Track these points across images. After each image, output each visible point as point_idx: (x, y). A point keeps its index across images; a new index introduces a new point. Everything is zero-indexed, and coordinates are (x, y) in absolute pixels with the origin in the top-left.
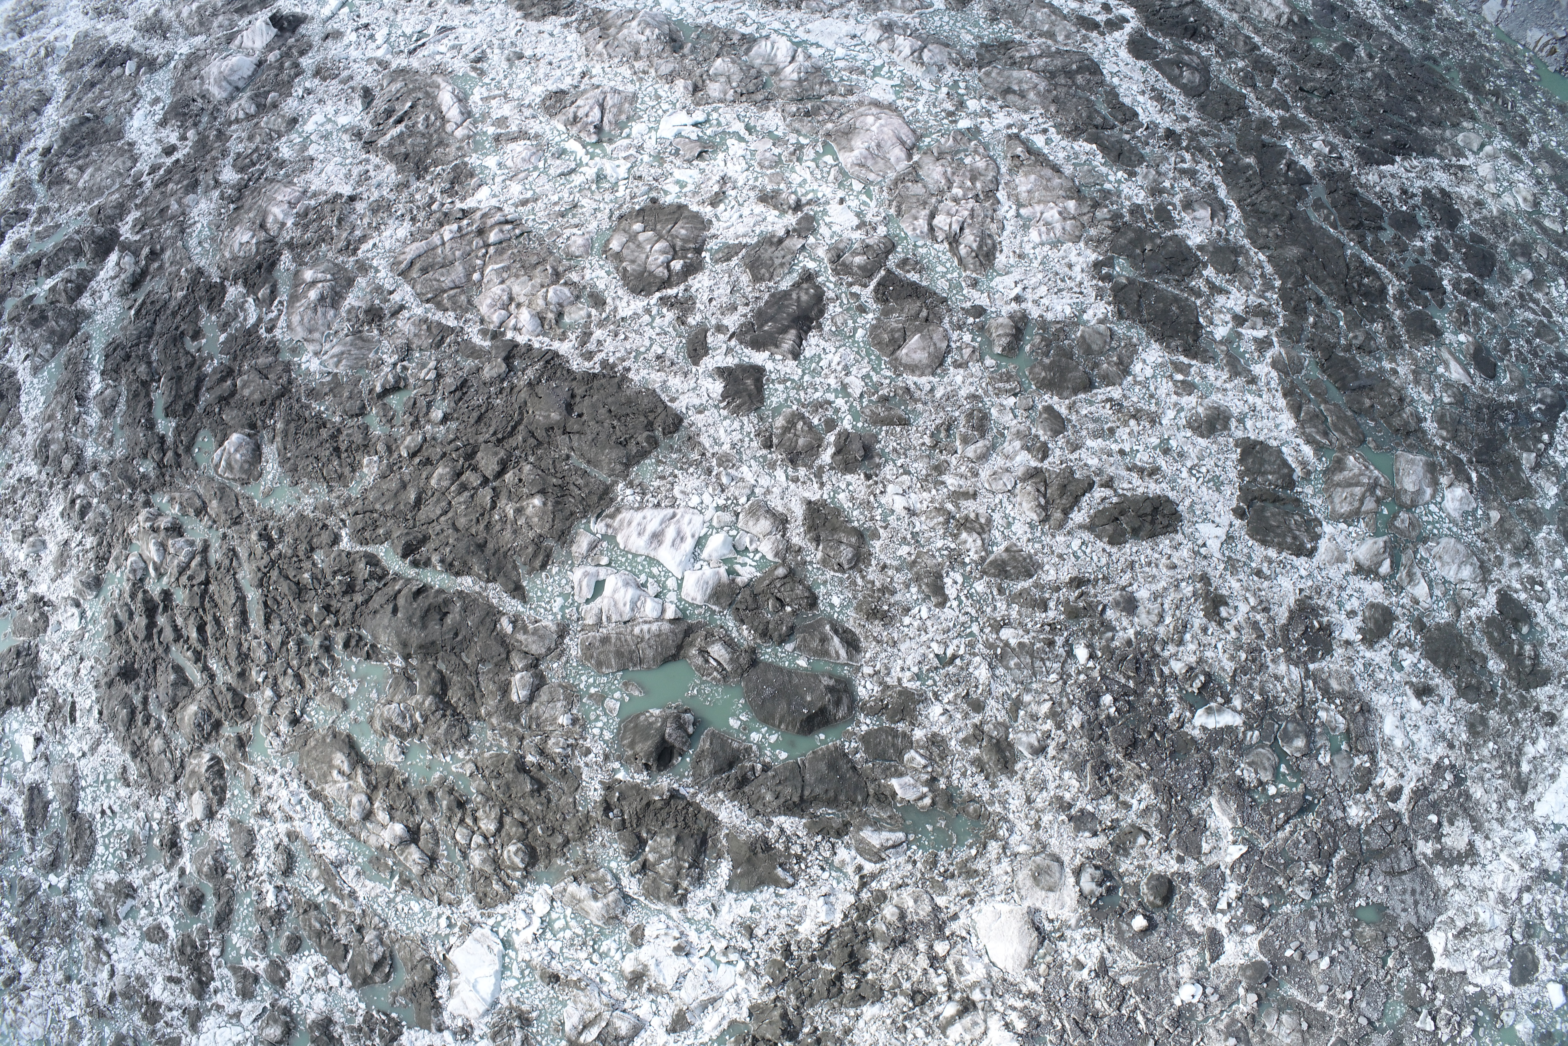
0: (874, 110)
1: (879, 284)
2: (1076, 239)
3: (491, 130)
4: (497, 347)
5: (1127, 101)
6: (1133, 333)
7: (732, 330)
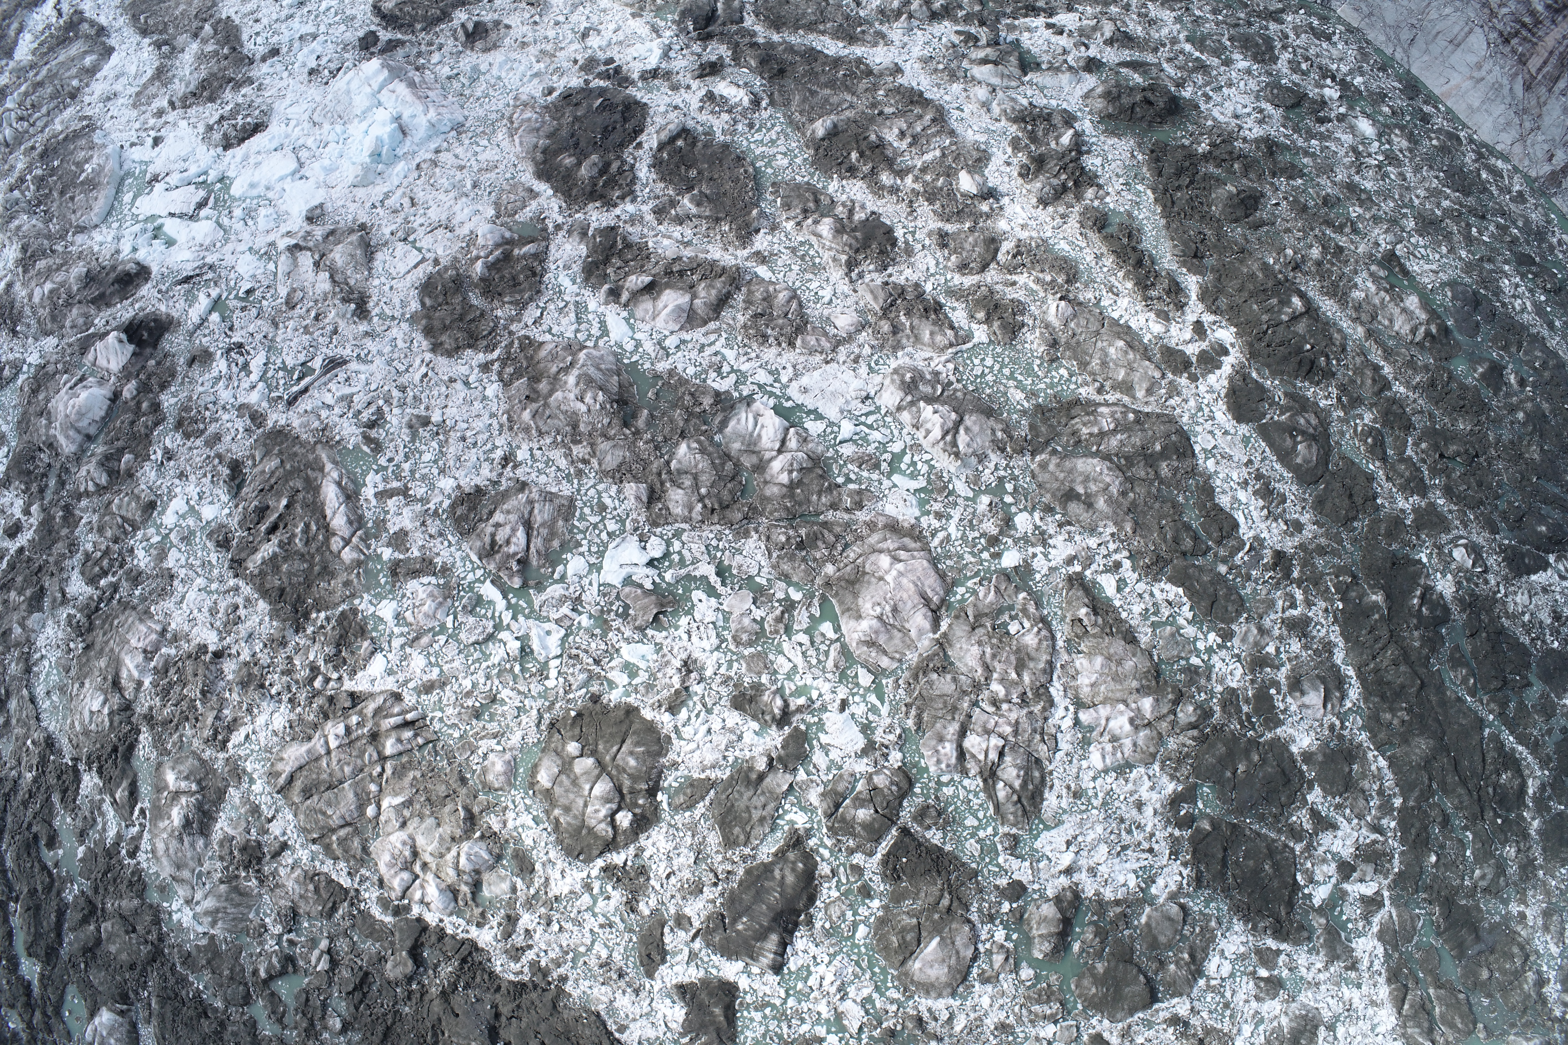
0: (890, 544)
1: (888, 854)
2: (1149, 759)
3: (387, 553)
4: (401, 930)
5: (1224, 501)
6: (1212, 909)
7: (697, 924)
